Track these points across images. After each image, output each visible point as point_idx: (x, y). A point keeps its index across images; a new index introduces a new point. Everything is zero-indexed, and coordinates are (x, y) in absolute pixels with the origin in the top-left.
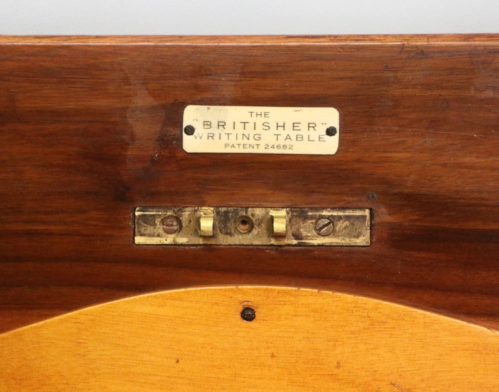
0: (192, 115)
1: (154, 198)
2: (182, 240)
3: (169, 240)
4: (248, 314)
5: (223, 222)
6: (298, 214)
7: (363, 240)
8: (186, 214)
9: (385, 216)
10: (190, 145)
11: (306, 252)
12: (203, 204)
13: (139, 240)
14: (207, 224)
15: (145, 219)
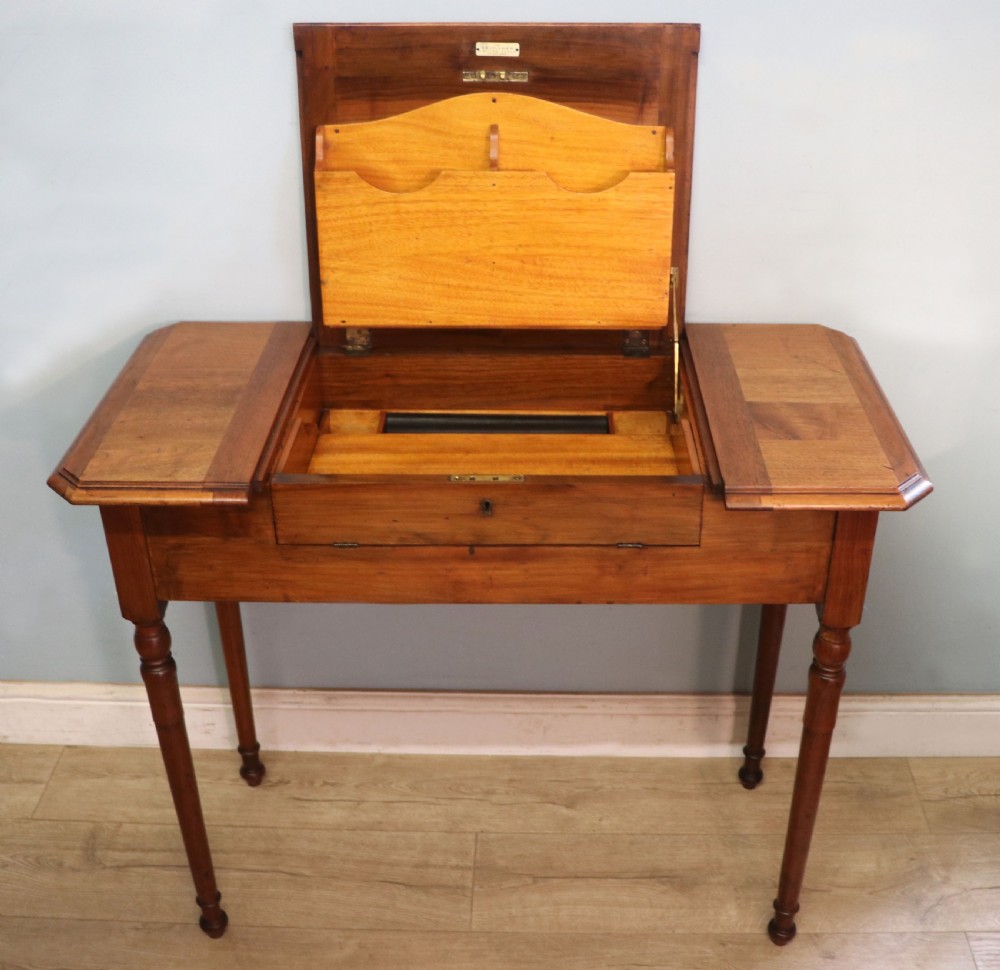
0: (479, 45)
1: (468, 68)
2: (476, 80)
3: (472, 80)
4: (494, 101)
5: (487, 75)
6: (508, 73)
7: (526, 80)
8: (477, 73)
9: (532, 74)
10: (478, 53)
11: (511, 83)
12: (481, 69)
13: (464, 80)
14: (483, 76)
15: (467, 75)
